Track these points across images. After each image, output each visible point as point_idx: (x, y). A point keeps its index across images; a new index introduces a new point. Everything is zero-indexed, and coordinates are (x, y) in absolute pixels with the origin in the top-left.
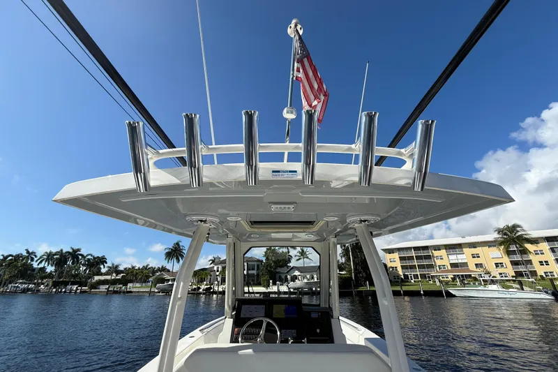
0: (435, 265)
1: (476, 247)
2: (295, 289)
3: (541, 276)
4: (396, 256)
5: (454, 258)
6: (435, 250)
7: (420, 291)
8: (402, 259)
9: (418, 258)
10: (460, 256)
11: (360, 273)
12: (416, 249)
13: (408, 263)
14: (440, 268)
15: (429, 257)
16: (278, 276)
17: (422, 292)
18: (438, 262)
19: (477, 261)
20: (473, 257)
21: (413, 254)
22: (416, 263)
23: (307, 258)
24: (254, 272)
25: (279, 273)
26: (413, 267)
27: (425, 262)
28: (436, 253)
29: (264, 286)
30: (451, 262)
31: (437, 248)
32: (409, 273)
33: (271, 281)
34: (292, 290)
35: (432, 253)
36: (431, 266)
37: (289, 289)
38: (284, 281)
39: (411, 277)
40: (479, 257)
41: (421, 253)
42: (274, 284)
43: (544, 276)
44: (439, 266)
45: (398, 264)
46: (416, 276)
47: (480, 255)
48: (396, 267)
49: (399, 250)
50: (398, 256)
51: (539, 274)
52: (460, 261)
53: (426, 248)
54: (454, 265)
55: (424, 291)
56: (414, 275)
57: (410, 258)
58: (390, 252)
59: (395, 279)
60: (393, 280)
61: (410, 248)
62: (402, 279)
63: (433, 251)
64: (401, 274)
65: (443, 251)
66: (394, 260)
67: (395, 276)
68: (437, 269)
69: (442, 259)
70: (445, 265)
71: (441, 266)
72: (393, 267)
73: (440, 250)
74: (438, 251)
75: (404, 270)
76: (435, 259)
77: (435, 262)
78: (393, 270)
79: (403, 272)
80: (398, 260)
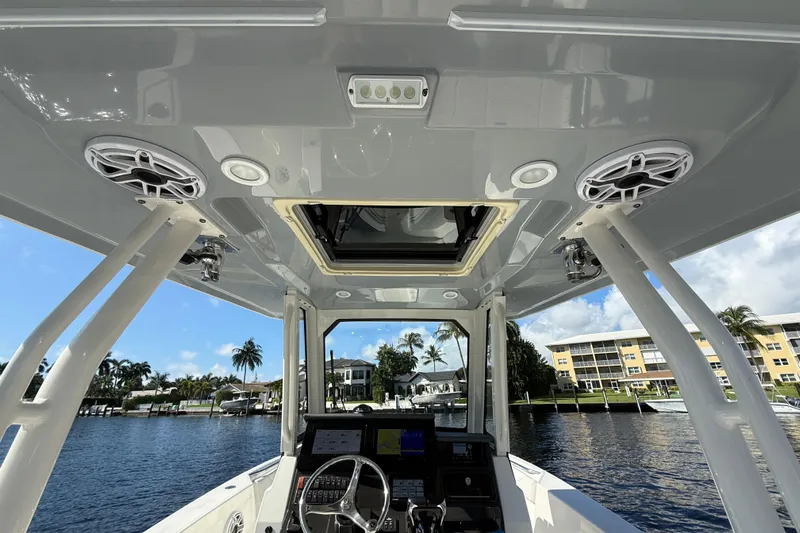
0: (624, 367)
2: (422, 404)
3: (777, 381)
4: (567, 355)
5: (652, 357)
6: (623, 346)
7: (604, 405)
8: (575, 359)
9: (600, 357)
11: (516, 380)
12: (596, 344)
13: (585, 365)
14: (630, 372)
15: (614, 356)
16: (396, 386)
17: (607, 407)
18: (629, 363)
21: (592, 351)
22: (595, 364)
23: (440, 360)
24: (363, 381)
25: (398, 382)
26: (591, 371)
27: (609, 364)
28: (625, 350)
29: (376, 402)
30: (648, 362)
31: (627, 343)
32: (586, 379)
33: (387, 394)
34: (417, 407)
35: (619, 350)
36: (618, 369)
37: (413, 404)
38: (406, 393)
39: (589, 385)
41: (604, 351)
42: (392, 398)
43: (781, 380)
44: (630, 368)
45: (570, 367)
46: (596, 384)
49: (572, 346)
50: (570, 356)
51: (773, 377)
52: (660, 361)
53: (610, 343)
54: (651, 367)
55: (609, 405)
56: (593, 382)
57: (589, 358)
58: (559, 349)
59: (566, 388)
60: (563, 390)
61: (588, 344)
62: (576, 387)
63: (621, 347)
64: (574, 380)
65: (636, 347)
66: (565, 361)
67: (565, 384)
68: (626, 374)
69: (633, 358)
70: (637, 367)
71: (632, 368)
72: (562, 372)
73: (630, 345)
74: (627, 348)
75: (579, 376)
76: (624, 358)
77: (623, 362)
78: (563, 375)
79: (578, 378)
80: (570, 360)
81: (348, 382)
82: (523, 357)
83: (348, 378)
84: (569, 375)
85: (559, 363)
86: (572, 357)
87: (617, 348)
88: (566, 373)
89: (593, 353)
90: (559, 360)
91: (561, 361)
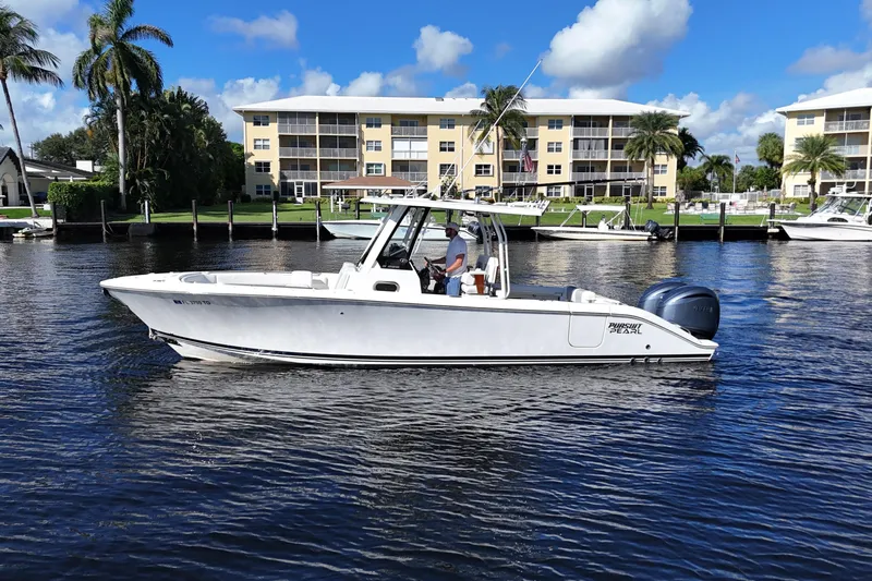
0: (361, 162)
1: (451, 126)
3: (541, 196)
4: (272, 131)
5: (405, 150)
6: (369, 125)
7: (271, 225)
8: (285, 141)
9: (327, 142)
10: (417, 145)
12: (327, 117)
13: (299, 154)
14: (368, 171)
15: (350, 142)
17: (274, 229)
18: (370, 157)
19: (447, 158)
20: (442, 149)
21: (316, 130)
22: (317, 154)
26: (308, 165)
27: (340, 154)
28: (370, 133)
30: (397, 157)
31: (375, 120)
32: (297, 179)
35: (361, 131)
36: (351, 165)
39: (300, 190)
40: (452, 150)
41: (338, 131)
44: (369, 165)
45: (273, 155)
46: (311, 189)
47: (455, 147)
48: (267, 164)
49: (284, 116)
50: (277, 134)
52: (414, 157)
53: (348, 118)
54: (400, 166)
55: (278, 226)
56: (307, 185)
57: (307, 142)
58: (259, 118)
59: (259, 193)
60: (254, 196)
61: (311, 115)
62: (276, 193)
63: (364, 126)
64: (276, 181)
65: (387, 128)
66: (266, 143)
67: (259, 187)
68: (361, 175)
69: (378, 149)
70: (380, 165)
71: (372, 165)
72: (258, 164)
73: (379, 125)
74: (374, 129)
75: (286, 173)
76: (364, 147)
77: (361, 155)
78: (260, 170)
79: (282, 177)
80: (275, 143)
82: (163, 134)
84: (269, 170)
85: (255, 147)
86: (280, 136)
87: (357, 129)
88: (264, 167)
89: (318, 134)
90: (255, 140)
91: (260, 143)
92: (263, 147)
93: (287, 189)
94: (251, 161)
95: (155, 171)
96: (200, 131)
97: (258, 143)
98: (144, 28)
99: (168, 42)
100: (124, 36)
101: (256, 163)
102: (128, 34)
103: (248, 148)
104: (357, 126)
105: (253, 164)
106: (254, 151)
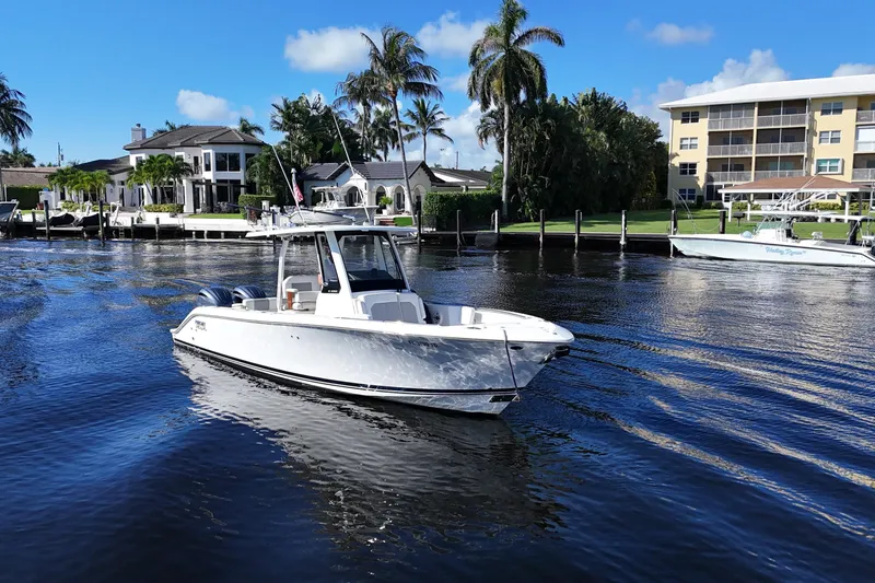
0: (810, 159)
4: (701, 129)
6: (825, 112)
8: (716, 138)
9: (766, 136)
12: (767, 107)
13: (731, 152)
14: (819, 169)
15: (795, 135)
17: (622, 242)
18: (822, 150)
21: (754, 123)
22: (752, 151)
23: (440, 132)
24: (240, 175)
25: (310, 179)
26: (740, 166)
27: (784, 150)
28: (824, 122)
30: (862, 150)
31: (833, 105)
35: (812, 120)
36: (796, 162)
41: (782, 122)
44: (821, 161)
45: (700, 156)
48: (693, 166)
49: (716, 109)
50: (706, 131)
53: (797, 105)
54: (866, 161)
55: (627, 238)
57: (742, 137)
58: (689, 115)
59: (682, 197)
60: (676, 201)
61: (749, 106)
62: (700, 199)
63: (817, 114)
64: (701, 183)
65: (849, 115)
66: (694, 142)
67: (682, 191)
68: (808, 174)
69: (835, 140)
70: (837, 160)
71: (826, 161)
72: (684, 165)
73: (839, 111)
74: (832, 117)
75: (714, 174)
76: (816, 139)
77: (810, 149)
78: (684, 173)
79: (709, 179)
80: (703, 141)
81: (209, 175)
83: (208, 168)
84: (694, 172)
85: (681, 147)
86: (710, 133)
87: (807, 118)
88: (688, 169)
89: (755, 128)
90: (682, 139)
91: (688, 142)
92: (689, 146)
93: (712, 192)
94: (676, 162)
95: (535, 178)
96: (602, 134)
97: (685, 142)
98: (536, 31)
99: (559, 41)
100: (517, 42)
101: (681, 165)
102: (521, 40)
103: (674, 148)
104: (807, 114)
105: (678, 165)
106: (679, 152)
